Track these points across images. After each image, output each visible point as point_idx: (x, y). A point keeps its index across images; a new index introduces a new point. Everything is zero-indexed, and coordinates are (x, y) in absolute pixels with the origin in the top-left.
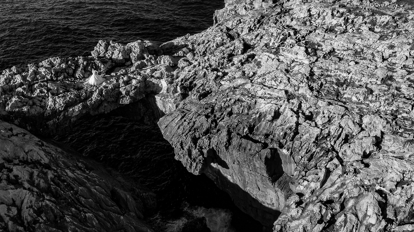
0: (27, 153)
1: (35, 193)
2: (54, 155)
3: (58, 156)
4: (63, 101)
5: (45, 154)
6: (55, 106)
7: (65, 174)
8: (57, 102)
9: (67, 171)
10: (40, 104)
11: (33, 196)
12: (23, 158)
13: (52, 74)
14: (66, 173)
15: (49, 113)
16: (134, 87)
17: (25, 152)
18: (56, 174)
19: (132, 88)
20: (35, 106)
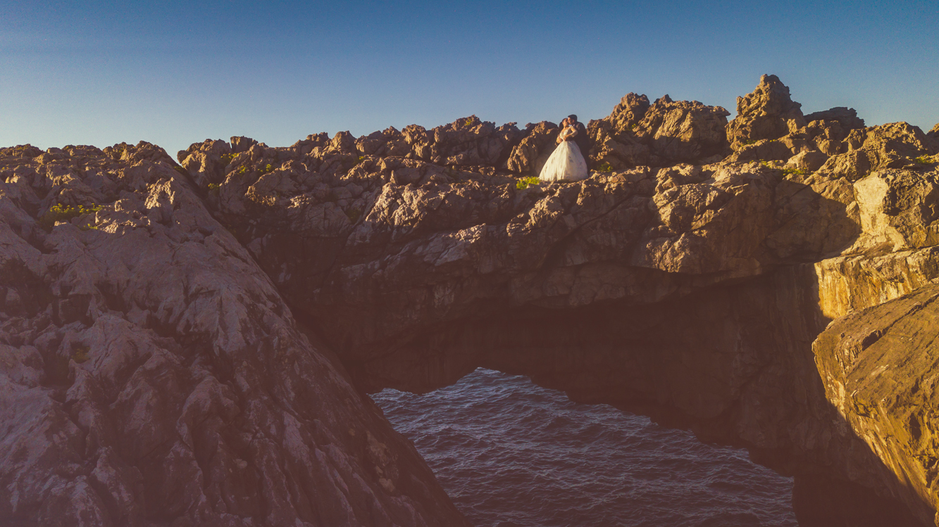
0: (190, 298)
1: (73, 429)
2: (276, 340)
3: (291, 350)
4: (423, 198)
5: (243, 321)
6: (390, 212)
7: (273, 431)
8: (403, 202)
9: (289, 419)
10: (350, 204)
11: (49, 434)
12: (170, 311)
13: (432, 141)
14: (282, 427)
15: (363, 238)
16: (714, 193)
17: (186, 290)
18: (227, 402)
19: (704, 197)
20: (330, 204)
